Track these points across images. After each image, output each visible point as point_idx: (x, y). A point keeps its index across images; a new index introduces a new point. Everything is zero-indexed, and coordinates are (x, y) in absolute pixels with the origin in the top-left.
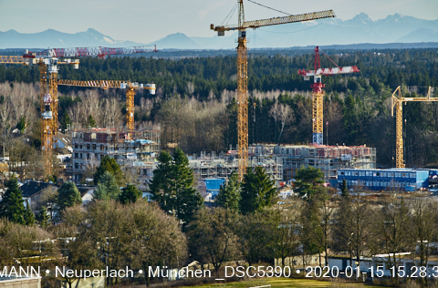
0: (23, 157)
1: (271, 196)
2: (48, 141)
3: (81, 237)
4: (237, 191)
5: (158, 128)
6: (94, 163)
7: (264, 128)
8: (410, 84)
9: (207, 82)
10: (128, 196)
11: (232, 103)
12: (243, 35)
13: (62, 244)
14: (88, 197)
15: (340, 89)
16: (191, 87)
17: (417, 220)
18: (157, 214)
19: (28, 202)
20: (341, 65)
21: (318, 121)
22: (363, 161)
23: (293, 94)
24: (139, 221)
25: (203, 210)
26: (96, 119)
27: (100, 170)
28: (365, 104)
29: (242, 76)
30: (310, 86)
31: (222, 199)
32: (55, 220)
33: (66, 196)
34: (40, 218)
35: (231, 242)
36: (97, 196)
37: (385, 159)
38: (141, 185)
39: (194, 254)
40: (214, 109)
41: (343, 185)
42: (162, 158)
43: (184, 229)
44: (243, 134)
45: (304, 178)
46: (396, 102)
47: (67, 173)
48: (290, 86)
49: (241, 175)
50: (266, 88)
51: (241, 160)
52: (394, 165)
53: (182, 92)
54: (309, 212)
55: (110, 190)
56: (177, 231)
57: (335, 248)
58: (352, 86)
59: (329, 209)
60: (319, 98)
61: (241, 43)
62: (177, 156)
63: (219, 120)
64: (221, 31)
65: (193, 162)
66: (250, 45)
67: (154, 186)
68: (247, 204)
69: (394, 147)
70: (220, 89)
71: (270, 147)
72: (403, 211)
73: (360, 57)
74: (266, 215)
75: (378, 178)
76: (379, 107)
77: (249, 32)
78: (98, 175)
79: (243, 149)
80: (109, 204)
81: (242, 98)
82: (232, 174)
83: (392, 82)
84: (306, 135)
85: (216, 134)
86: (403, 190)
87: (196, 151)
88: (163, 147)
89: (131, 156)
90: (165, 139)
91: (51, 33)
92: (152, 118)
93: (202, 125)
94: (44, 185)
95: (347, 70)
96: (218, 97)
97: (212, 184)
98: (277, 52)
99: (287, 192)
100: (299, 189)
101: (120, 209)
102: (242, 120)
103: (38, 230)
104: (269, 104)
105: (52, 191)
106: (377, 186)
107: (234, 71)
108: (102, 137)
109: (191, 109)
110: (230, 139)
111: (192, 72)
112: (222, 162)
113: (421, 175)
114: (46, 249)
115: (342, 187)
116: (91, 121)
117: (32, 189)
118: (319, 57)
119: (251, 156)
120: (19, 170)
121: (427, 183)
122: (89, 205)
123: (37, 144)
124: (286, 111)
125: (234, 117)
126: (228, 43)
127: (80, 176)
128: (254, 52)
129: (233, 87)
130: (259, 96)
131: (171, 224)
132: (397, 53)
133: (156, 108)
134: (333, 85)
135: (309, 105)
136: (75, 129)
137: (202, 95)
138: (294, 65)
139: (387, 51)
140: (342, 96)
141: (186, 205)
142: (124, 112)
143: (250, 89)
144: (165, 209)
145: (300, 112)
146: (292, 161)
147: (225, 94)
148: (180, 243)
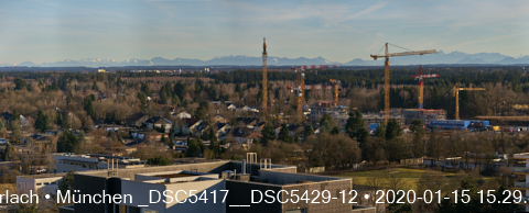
0: (289, 113)
1: (399, 131)
2: (300, 106)
3: (314, 149)
4: (384, 129)
5: (349, 101)
6: (320, 116)
7: (397, 101)
8: (462, 82)
9: (372, 81)
10: (335, 131)
11: (382, 90)
12: (387, 60)
13: (306, 152)
14: (317, 131)
15: (431, 84)
16: (364, 83)
17: (465, 143)
18: (348, 139)
19: (291, 133)
20: (431, 74)
21: (421, 98)
22: (441, 117)
23: (410, 86)
24: (340, 142)
25: (369, 138)
26: (321, 96)
27: (323, 120)
28: (442, 91)
29: (387, 78)
30: (418, 83)
31: (377, 133)
32: (303, 141)
33: (308, 131)
34: (296, 140)
35: (381, 152)
36: (321, 131)
37: (451, 116)
38: (341, 126)
39: (364, 157)
40: (374, 92)
41: (431, 127)
42: (350, 114)
43: (360, 146)
44: (387, 104)
45: (414, 124)
46: (457, 90)
47: (308, 121)
48: (408, 83)
49: (386, 122)
50: (397, 83)
51: (386, 116)
52: (454, 118)
53: (360, 85)
54: (416, 139)
55: (327, 128)
56: (357, 147)
57: (428, 155)
58: (436, 83)
59: (426, 138)
60: (421, 88)
61: (386, 63)
62: (357, 114)
63: (376, 97)
64: (375, 57)
65: (364, 116)
66: (391, 64)
67: (347, 127)
68: (389, 135)
69: (455, 110)
70: (377, 83)
71: (399, 110)
72: (459, 139)
73: (440, 70)
74: (397, 140)
75: (448, 124)
76: (448, 92)
77: (390, 58)
78: (322, 122)
79: (387, 111)
80: (327, 135)
81: (387, 88)
82: (382, 121)
83: (454, 81)
84: (416, 105)
85: (374, 104)
86: (459, 129)
87: (366, 112)
88: (351, 109)
89: (336, 113)
90: (352, 106)
91: (302, 59)
92: (346, 96)
93: (369, 100)
94: (298, 126)
95: (434, 75)
96: (376, 87)
97: (373, 126)
98: (403, 67)
99: (406, 130)
100: (412, 129)
101: (331, 137)
102: (387, 97)
103: (295, 145)
104: (399, 90)
105: (301, 129)
106: (447, 127)
107: (383, 76)
108: (324, 105)
109: (364, 92)
110: (382, 106)
111: (365, 76)
112: (377, 116)
113: (467, 123)
114: (299, 154)
115: (431, 128)
116: (319, 98)
117: (293, 127)
118: (421, 70)
119: (391, 114)
120: (288, 119)
121: (469, 127)
122: (317, 135)
123: (295, 108)
124: (406, 93)
125: (383, 96)
126: (380, 62)
127: (314, 122)
128: (393, 67)
129: (383, 83)
130: (395, 87)
131: (354, 144)
132: (456, 68)
133: (348, 92)
134: (428, 82)
135: (417, 92)
136: (312, 101)
137: (369, 86)
138: (410, 73)
139: (452, 67)
140: (432, 87)
141: (361, 135)
142: (334, 94)
143: (390, 83)
144: (352, 137)
145: (413, 94)
146: (409, 116)
147: (379, 86)
148: (358, 152)
